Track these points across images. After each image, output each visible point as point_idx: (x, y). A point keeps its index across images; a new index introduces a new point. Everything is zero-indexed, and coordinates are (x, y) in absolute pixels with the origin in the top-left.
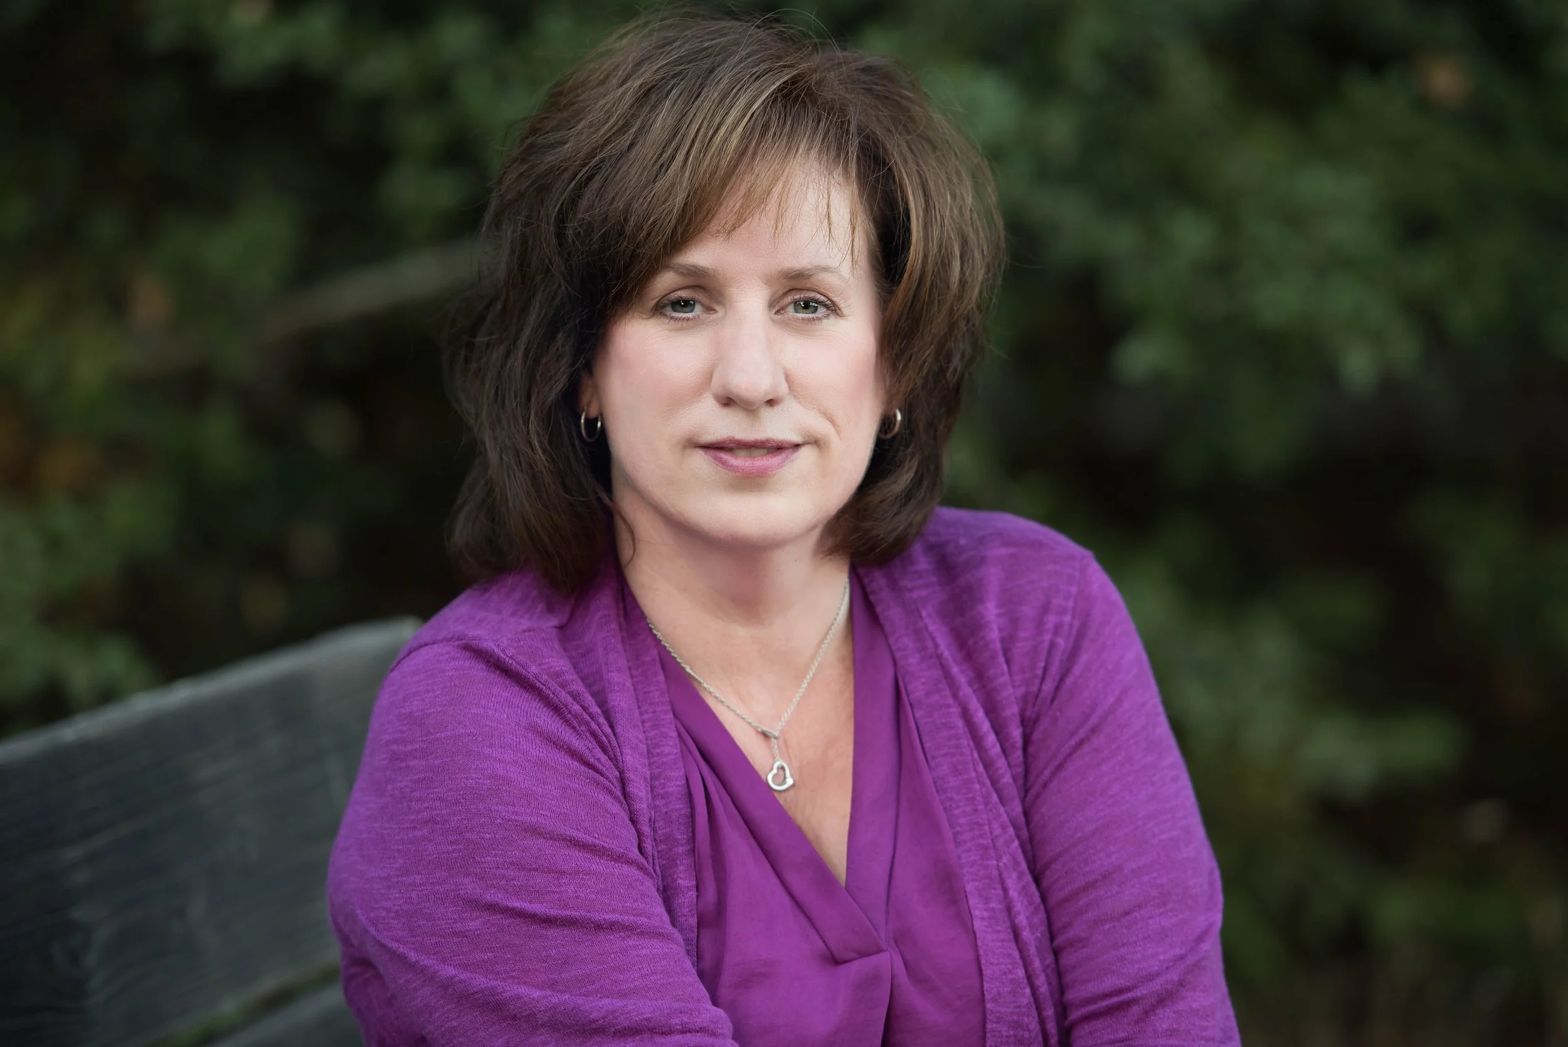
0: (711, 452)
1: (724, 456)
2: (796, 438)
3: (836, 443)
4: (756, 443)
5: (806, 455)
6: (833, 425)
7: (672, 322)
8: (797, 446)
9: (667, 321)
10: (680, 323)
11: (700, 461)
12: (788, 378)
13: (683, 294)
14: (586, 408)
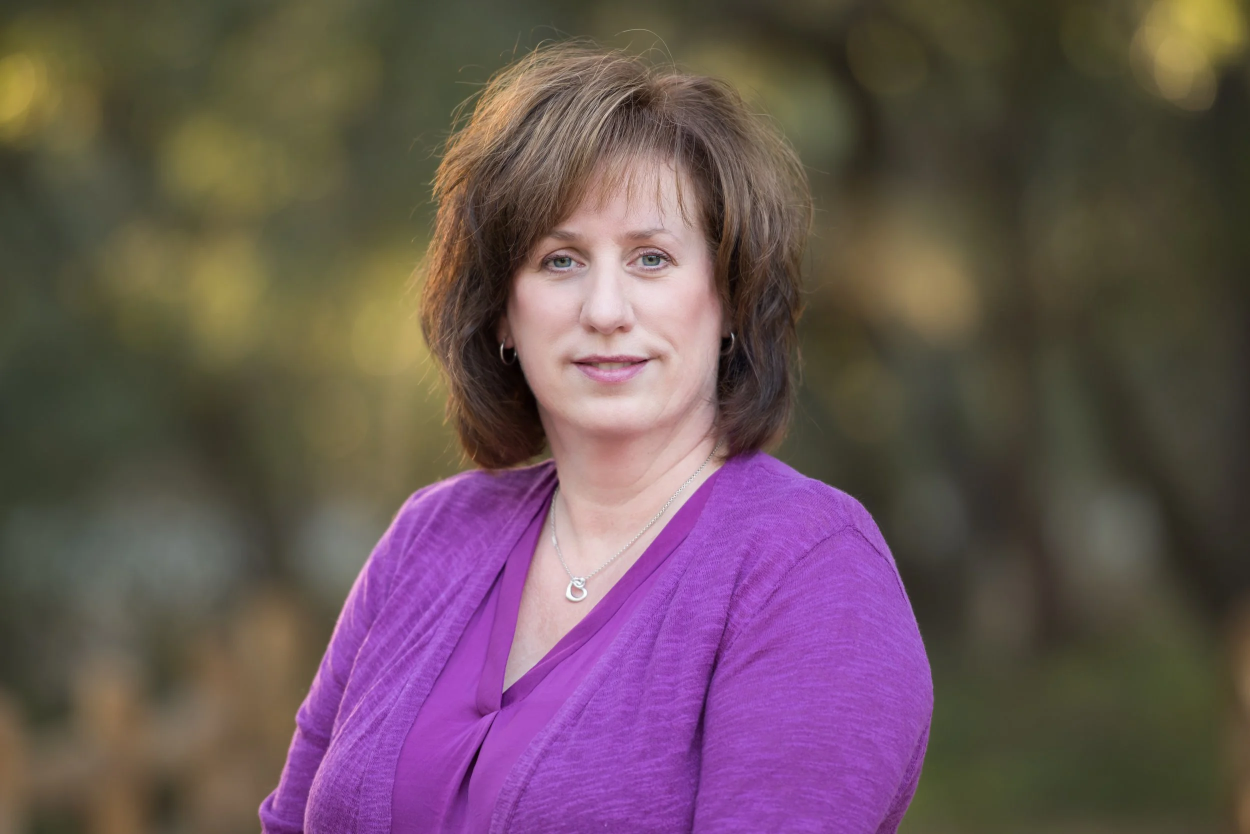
0: (582, 367)
1: (589, 369)
2: (643, 355)
3: (675, 359)
4: (612, 358)
5: (651, 368)
6: (672, 344)
7: (553, 274)
8: (644, 361)
9: (549, 273)
10: (558, 274)
11: (575, 373)
12: (635, 310)
13: (562, 253)
14: (504, 340)
